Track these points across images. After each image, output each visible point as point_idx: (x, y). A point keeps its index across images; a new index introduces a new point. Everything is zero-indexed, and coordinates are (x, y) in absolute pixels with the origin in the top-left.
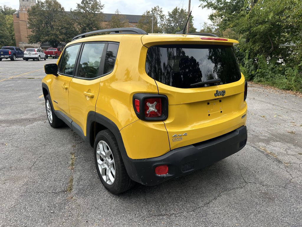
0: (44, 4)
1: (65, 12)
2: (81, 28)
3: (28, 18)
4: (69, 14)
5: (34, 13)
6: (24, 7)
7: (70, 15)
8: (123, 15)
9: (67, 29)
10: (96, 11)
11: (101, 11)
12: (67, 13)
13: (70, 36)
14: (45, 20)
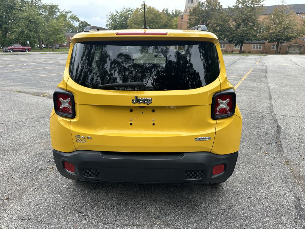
0: (204, 3)
1: (222, 9)
2: (236, 24)
3: (189, 18)
4: (226, 10)
5: (194, 13)
6: (189, 9)
7: (226, 12)
8: (288, 5)
9: (221, 26)
10: (255, 5)
11: (262, 3)
12: (224, 10)
13: (222, 33)
14: (202, 19)
